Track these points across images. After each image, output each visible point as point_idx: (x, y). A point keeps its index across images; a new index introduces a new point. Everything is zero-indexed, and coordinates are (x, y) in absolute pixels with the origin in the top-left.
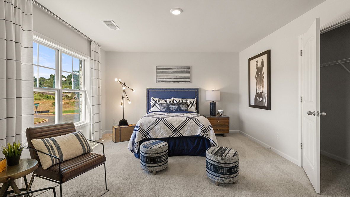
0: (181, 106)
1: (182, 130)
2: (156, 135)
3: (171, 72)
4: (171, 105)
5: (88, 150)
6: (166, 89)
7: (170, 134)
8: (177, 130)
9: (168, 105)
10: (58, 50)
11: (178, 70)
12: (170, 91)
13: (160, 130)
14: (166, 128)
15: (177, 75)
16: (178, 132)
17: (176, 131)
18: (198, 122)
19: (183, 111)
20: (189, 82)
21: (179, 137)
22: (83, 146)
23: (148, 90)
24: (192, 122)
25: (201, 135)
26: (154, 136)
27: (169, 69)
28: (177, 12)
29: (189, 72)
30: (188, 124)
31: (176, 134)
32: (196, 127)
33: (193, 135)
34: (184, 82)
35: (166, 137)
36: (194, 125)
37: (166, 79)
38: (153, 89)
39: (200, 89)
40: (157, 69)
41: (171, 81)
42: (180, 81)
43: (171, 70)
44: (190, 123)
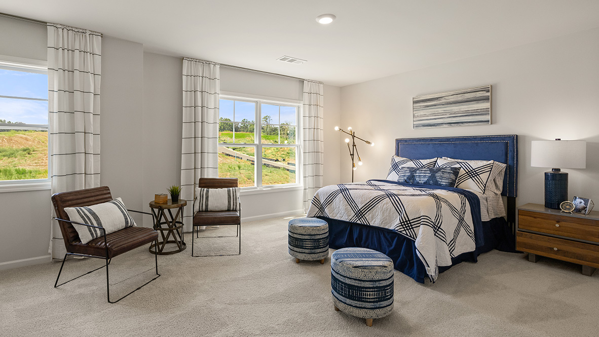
0: (438, 175)
1: (369, 214)
2: (333, 214)
3: (443, 105)
4: (418, 172)
5: (233, 208)
6: (431, 140)
7: (351, 217)
8: (361, 212)
9: (413, 171)
10: (257, 102)
11: (459, 98)
12: (440, 144)
13: (339, 207)
14: (346, 205)
15: (455, 108)
16: (362, 217)
17: (360, 214)
18: (398, 206)
19: (440, 185)
20: (488, 121)
21: (364, 225)
22: (229, 202)
23: (398, 142)
24: (387, 204)
25: (397, 230)
26: (331, 215)
27: (438, 98)
28: (326, 21)
29: (486, 99)
30: (380, 205)
31: (359, 219)
32: (393, 214)
33: (387, 227)
34: (473, 124)
35: (345, 220)
36: (390, 210)
37: (431, 119)
38: (405, 141)
39: (524, 137)
40: (415, 102)
41: (442, 124)
42: (462, 123)
43: (443, 101)
44: (384, 205)
